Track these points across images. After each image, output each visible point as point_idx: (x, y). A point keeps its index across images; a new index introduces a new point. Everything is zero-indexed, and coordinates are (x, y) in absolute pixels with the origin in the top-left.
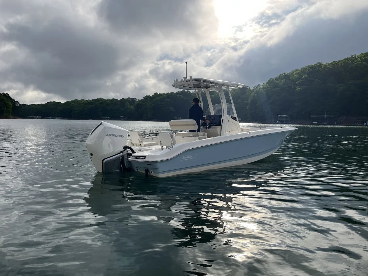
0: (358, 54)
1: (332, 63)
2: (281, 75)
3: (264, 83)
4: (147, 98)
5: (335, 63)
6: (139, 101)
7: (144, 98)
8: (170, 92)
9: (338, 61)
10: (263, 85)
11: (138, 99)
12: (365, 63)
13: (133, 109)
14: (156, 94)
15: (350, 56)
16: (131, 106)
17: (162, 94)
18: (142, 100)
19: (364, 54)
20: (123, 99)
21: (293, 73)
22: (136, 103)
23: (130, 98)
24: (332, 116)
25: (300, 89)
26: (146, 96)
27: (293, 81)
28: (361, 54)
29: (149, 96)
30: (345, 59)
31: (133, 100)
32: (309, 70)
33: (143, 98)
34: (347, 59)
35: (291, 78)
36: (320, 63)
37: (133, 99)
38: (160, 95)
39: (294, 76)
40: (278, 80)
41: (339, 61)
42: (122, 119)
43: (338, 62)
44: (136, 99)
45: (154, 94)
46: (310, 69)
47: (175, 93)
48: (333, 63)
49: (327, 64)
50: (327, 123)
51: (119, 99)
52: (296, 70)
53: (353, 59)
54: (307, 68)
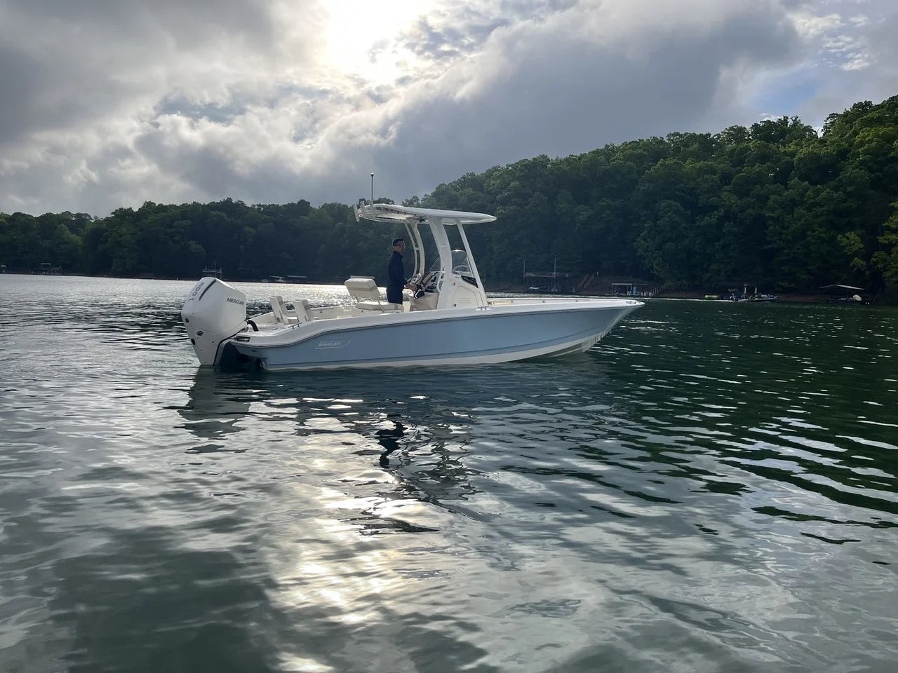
0: (618, 144)
1: (567, 160)
2: (464, 177)
3: (426, 195)
4: (123, 216)
5: (573, 159)
6: (98, 222)
7: (113, 213)
8: (190, 202)
9: (578, 155)
10: (424, 200)
11: (96, 217)
12: (632, 163)
13: (81, 243)
14: (149, 205)
15: (602, 147)
16: (74, 235)
17: (166, 206)
18: (107, 219)
19: (630, 143)
20: (48, 217)
21: (489, 174)
22: (88, 228)
23: (70, 213)
24: (567, 276)
25: (503, 211)
26: (121, 209)
27: (489, 192)
28: (623, 144)
29: (128, 209)
30: (593, 152)
31: (81, 219)
32: (521, 171)
33: (110, 216)
34: (597, 153)
35: (485, 187)
36: (544, 157)
37: (78, 215)
38: (162, 208)
39: (492, 182)
40: (456, 189)
41: (582, 156)
42: (46, 271)
43: (580, 158)
44: (88, 218)
45: (144, 207)
46: (523, 168)
47: (204, 205)
48: (569, 158)
49: (556, 160)
50: (556, 290)
51: (36, 215)
52: (495, 169)
53: (609, 152)
54: (519, 166)
